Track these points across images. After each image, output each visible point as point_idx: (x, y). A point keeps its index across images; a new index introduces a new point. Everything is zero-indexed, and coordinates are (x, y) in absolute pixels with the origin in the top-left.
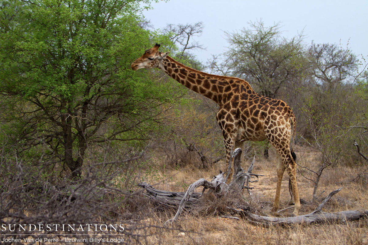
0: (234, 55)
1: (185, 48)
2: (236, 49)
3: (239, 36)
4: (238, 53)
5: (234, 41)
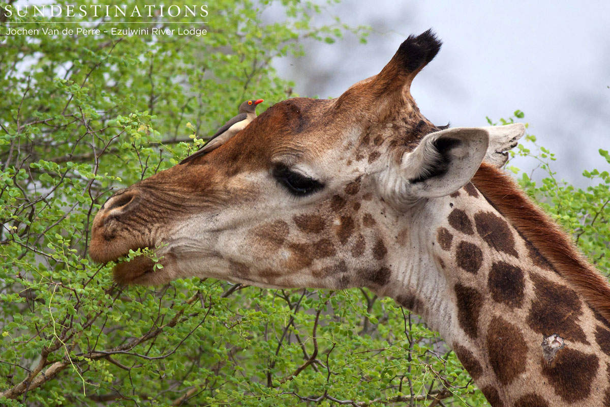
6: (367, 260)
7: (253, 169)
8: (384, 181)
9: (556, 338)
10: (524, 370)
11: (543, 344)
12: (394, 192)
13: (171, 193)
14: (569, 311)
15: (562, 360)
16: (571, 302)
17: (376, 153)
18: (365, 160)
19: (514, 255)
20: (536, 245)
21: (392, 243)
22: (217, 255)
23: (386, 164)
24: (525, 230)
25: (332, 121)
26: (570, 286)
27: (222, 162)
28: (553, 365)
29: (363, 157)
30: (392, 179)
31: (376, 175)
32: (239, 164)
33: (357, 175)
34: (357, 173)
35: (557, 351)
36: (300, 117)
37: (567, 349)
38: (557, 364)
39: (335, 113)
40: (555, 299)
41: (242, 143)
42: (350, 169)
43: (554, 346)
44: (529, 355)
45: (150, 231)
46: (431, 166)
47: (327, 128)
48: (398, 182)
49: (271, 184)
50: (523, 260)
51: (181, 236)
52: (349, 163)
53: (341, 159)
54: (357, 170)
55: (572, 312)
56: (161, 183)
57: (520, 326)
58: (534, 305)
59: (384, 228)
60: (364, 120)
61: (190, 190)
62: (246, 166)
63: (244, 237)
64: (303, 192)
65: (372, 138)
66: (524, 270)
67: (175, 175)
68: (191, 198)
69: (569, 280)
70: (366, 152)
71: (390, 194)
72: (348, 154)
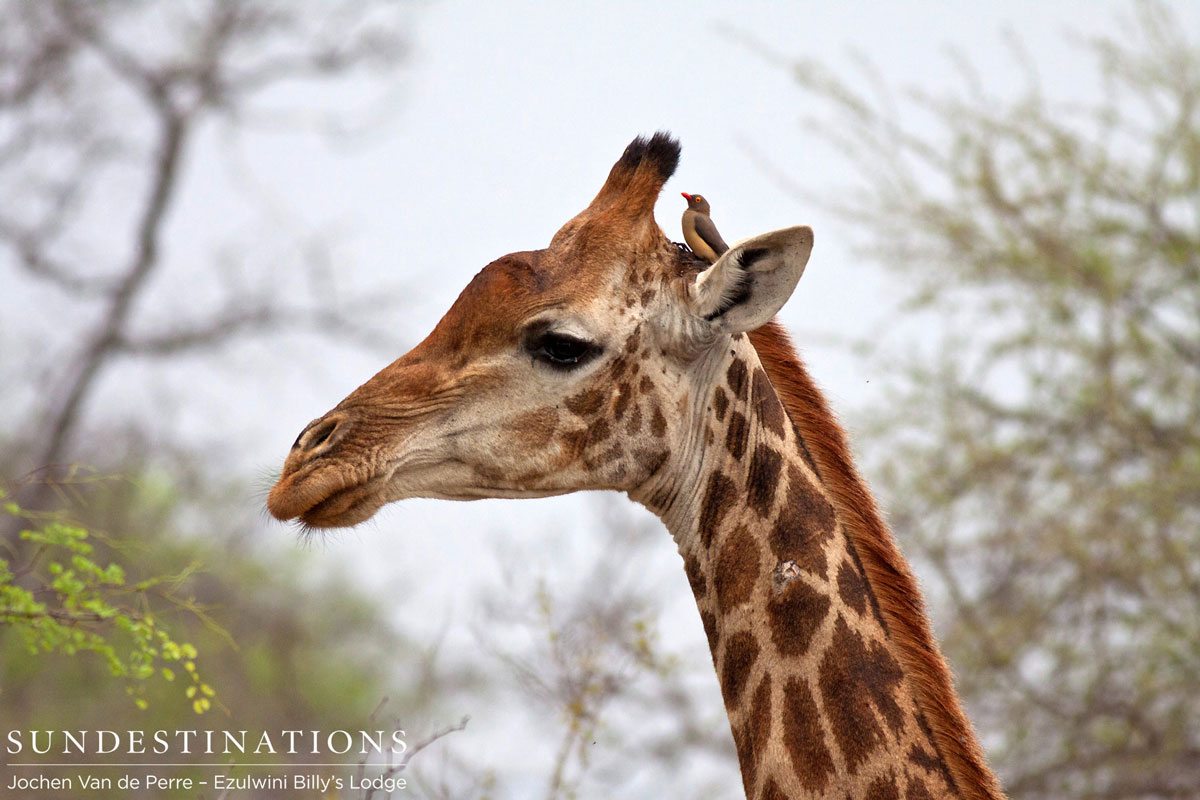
0: (957, 489)
1: (107, 344)
2: (1009, 386)
3: (1066, 147)
4: (1040, 448)
5: (961, 236)
6: (645, 438)
7: (490, 352)
8: (667, 326)
9: (792, 565)
10: (747, 600)
11: (776, 570)
12: (684, 337)
13: (387, 406)
14: (818, 529)
15: (791, 596)
16: (826, 519)
17: (649, 292)
18: (638, 306)
19: (780, 434)
20: (803, 433)
21: (672, 410)
22: (457, 460)
23: (665, 303)
24: (795, 411)
25: (582, 266)
26: (829, 499)
27: (439, 356)
28: (780, 600)
29: (634, 301)
30: (678, 320)
31: (655, 321)
32: (464, 351)
33: (635, 324)
34: (634, 322)
35: (789, 584)
36: (532, 273)
37: (800, 582)
38: (785, 600)
39: (582, 255)
40: (807, 508)
41: (461, 325)
42: (626, 319)
43: (787, 575)
44: (758, 582)
45: (368, 459)
46: (733, 291)
47: (579, 275)
48: (688, 323)
49: (524, 363)
50: (787, 446)
51: (409, 450)
52: (622, 312)
53: (611, 308)
54: (633, 319)
55: (822, 530)
56: (369, 398)
57: (761, 542)
58: (783, 513)
59: (664, 392)
60: (628, 253)
61: (412, 397)
62: (477, 351)
63: (497, 433)
64: (573, 363)
65: (640, 274)
66: (785, 458)
67: (384, 385)
68: (413, 407)
69: (831, 491)
70: (635, 295)
71: (678, 340)
72: (616, 301)
